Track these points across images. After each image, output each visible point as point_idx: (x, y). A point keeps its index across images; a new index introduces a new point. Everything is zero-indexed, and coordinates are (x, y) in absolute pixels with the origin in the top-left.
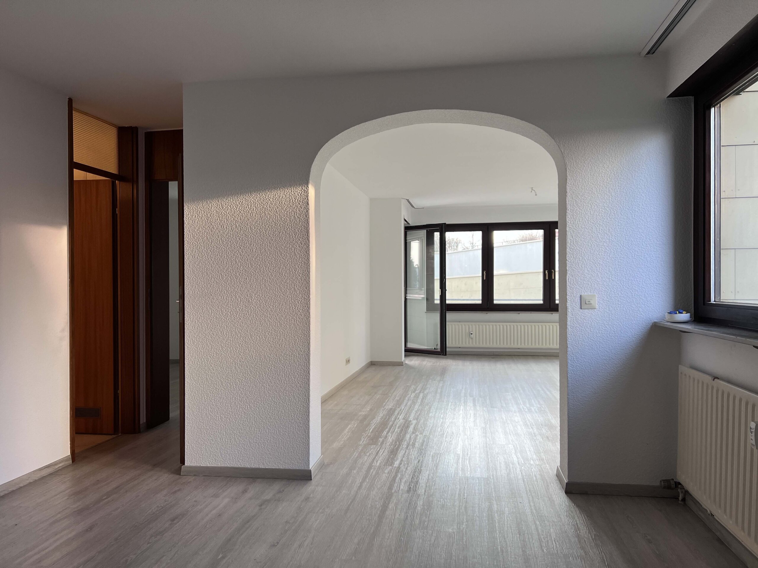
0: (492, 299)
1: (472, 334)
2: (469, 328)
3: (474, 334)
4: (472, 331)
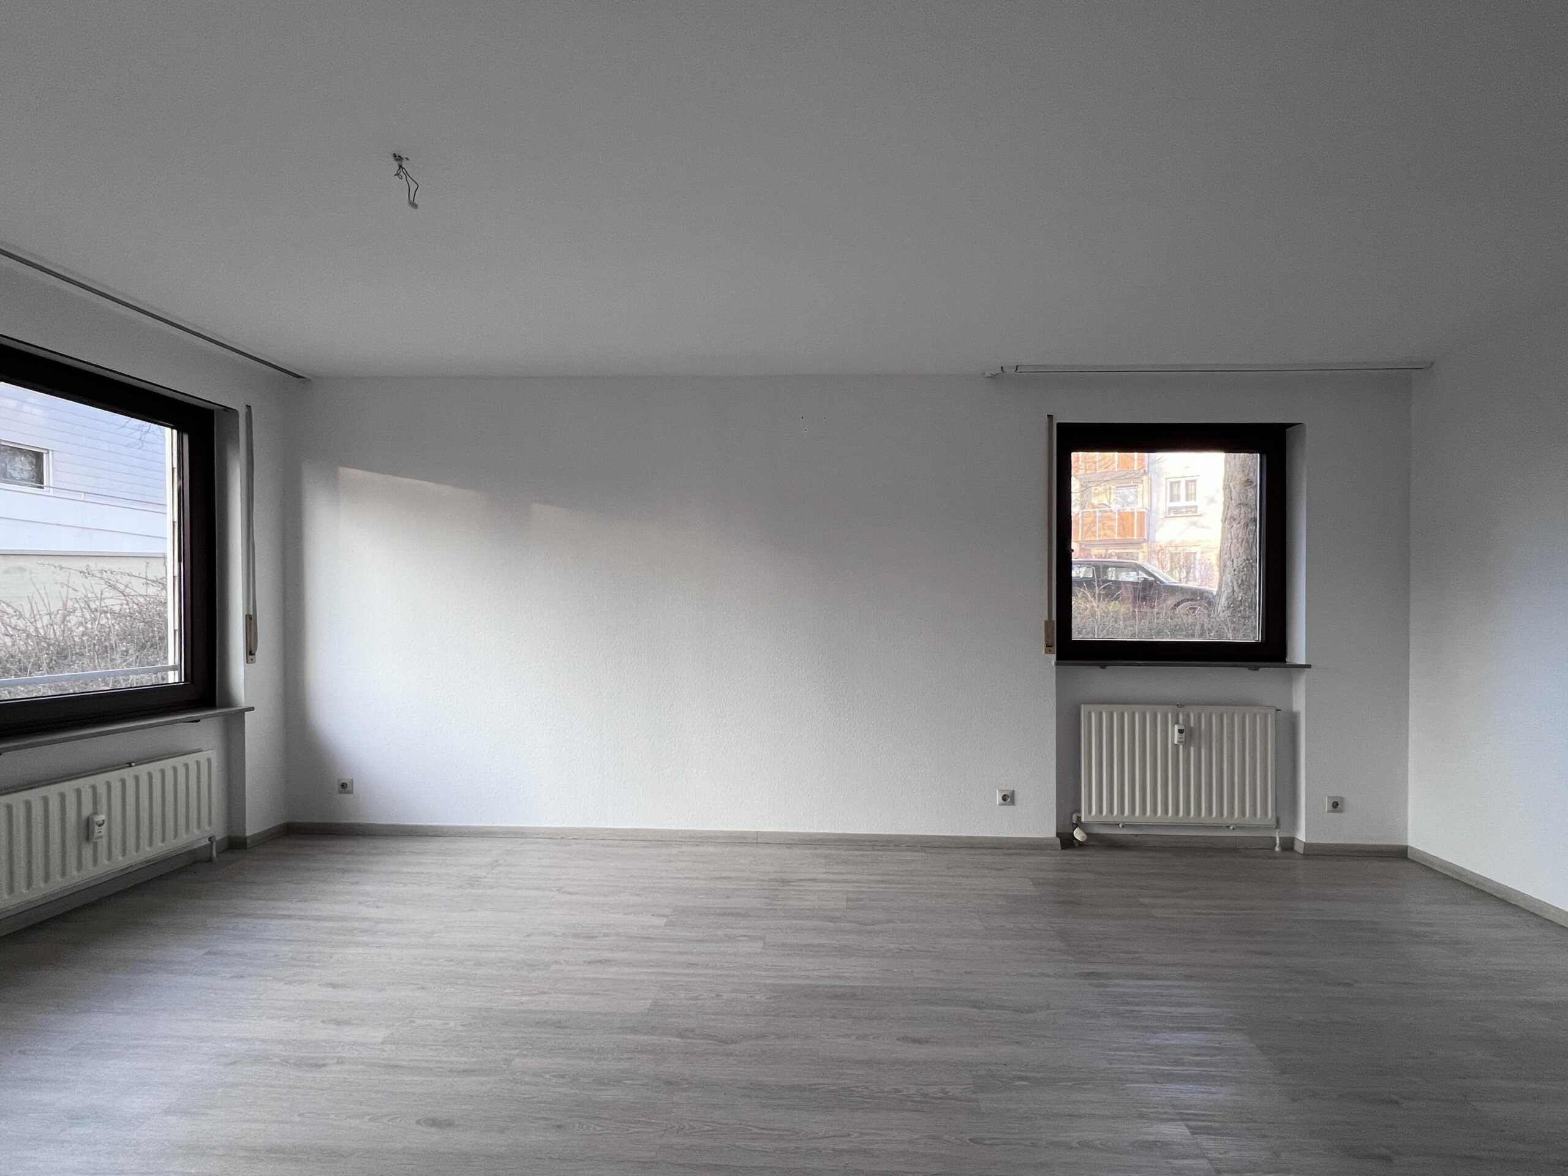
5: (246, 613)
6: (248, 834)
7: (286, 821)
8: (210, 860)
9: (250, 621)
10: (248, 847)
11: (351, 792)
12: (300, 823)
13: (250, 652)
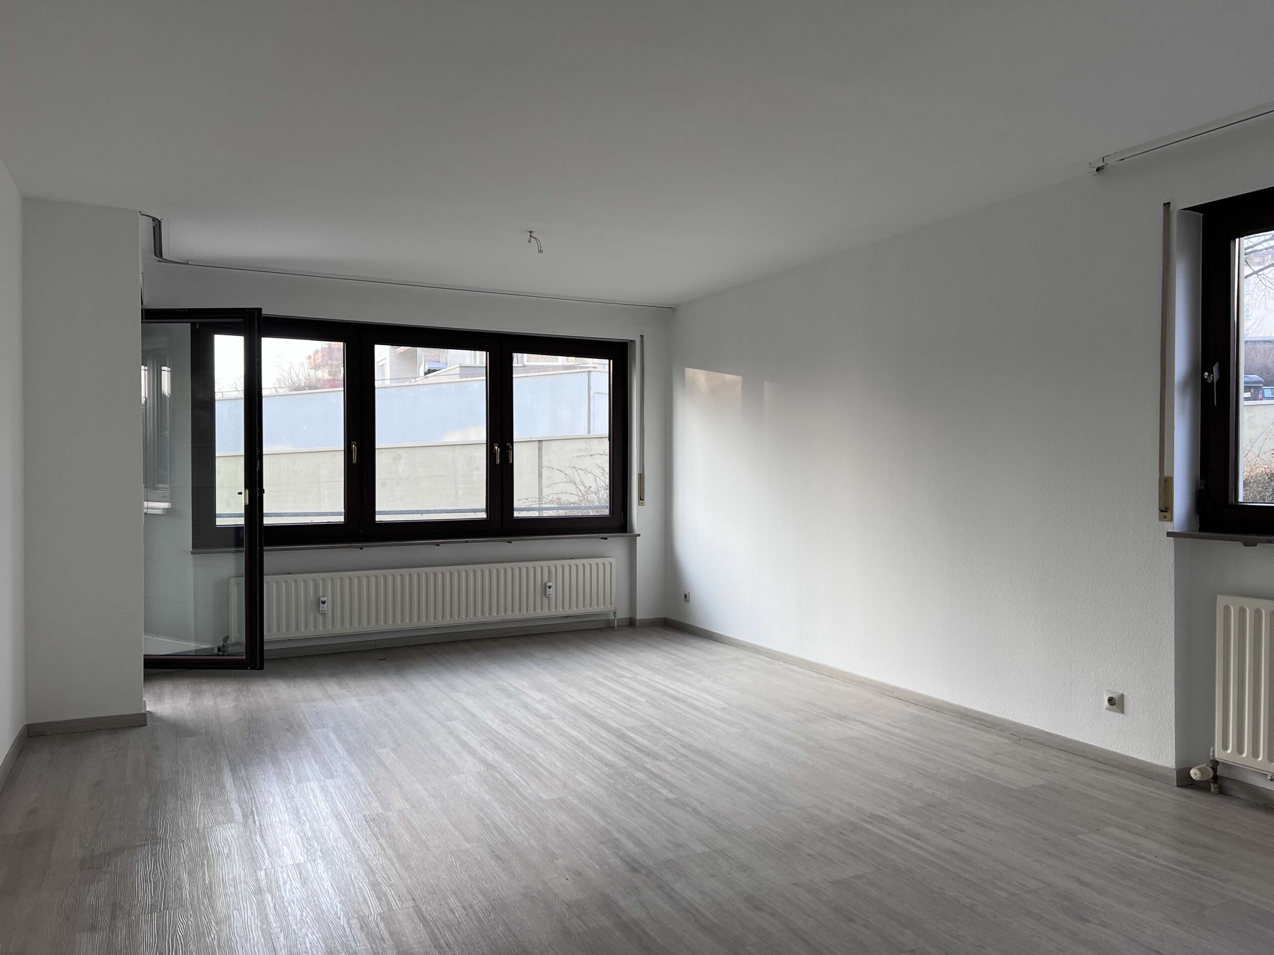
0: (372, 512)
1: (324, 603)
2: (316, 587)
3: (329, 603)
4: (324, 596)
5: (639, 473)
6: (637, 618)
7: (663, 616)
8: (613, 628)
9: (641, 477)
10: (637, 626)
11: (688, 602)
12: (670, 619)
13: (641, 498)
